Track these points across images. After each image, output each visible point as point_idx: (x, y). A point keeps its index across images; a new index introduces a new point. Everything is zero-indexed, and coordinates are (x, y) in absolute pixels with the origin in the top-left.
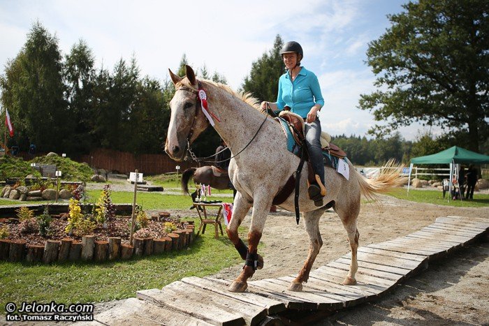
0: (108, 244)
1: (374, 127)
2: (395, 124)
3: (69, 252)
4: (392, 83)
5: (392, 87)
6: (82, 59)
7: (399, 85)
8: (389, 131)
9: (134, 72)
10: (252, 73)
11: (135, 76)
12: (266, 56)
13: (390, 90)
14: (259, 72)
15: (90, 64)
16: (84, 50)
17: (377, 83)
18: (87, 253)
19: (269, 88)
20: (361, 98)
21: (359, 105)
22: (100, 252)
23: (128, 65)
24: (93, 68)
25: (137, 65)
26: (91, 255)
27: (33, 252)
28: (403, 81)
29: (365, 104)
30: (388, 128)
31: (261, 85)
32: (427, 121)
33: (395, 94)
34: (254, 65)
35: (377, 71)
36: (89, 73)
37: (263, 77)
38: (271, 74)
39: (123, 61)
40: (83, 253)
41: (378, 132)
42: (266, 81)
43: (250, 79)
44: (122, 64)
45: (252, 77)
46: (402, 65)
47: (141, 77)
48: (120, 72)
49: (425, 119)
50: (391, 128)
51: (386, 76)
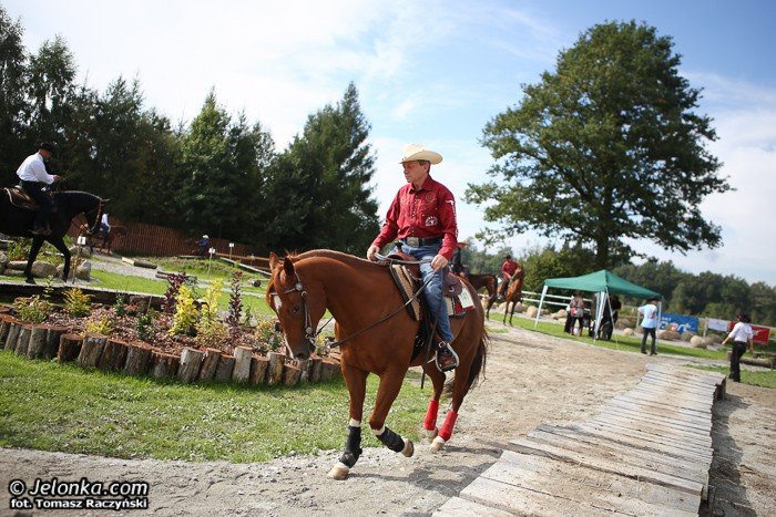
0: (268, 362)
1: (484, 230)
2: (511, 229)
3: (217, 369)
4: (510, 174)
5: (508, 179)
6: (55, 65)
7: (519, 178)
8: (503, 237)
9: (135, 99)
10: (306, 129)
11: (135, 105)
12: (330, 109)
13: (507, 182)
14: (318, 129)
15: (69, 76)
16: (62, 52)
17: (491, 171)
18: (242, 372)
19: (331, 154)
20: (468, 188)
21: (464, 196)
22: (259, 373)
23: (129, 88)
24: (73, 83)
25: (140, 90)
26: (247, 376)
27: (166, 364)
28: (525, 174)
29: (473, 197)
30: (501, 234)
31: (320, 148)
32: (544, 231)
33: (514, 190)
34: (311, 117)
35: (497, 156)
36: (65, 89)
37: (323, 138)
38: (335, 135)
39: (123, 80)
40: (236, 372)
41: (488, 237)
42: (328, 144)
43: (301, 136)
44: (120, 85)
45: (305, 135)
46: (530, 152)
47: (144, 109)
48: (116, 96)
49: (542, 228)
50: (505, 233)
51: (507, 164)
